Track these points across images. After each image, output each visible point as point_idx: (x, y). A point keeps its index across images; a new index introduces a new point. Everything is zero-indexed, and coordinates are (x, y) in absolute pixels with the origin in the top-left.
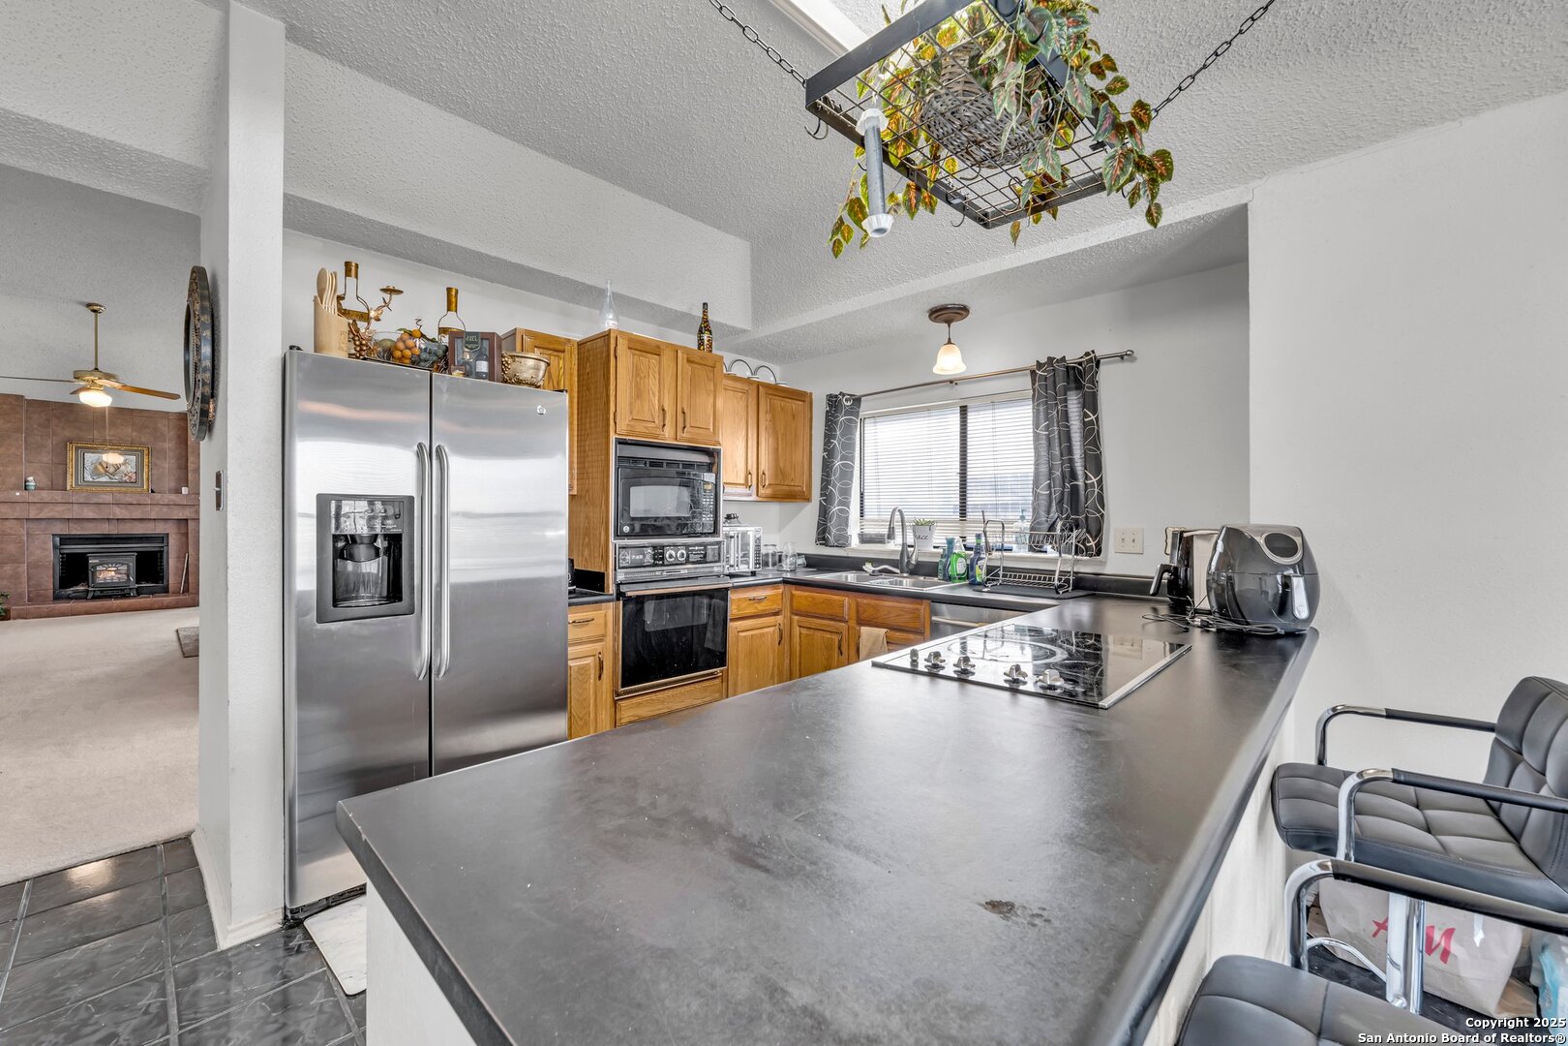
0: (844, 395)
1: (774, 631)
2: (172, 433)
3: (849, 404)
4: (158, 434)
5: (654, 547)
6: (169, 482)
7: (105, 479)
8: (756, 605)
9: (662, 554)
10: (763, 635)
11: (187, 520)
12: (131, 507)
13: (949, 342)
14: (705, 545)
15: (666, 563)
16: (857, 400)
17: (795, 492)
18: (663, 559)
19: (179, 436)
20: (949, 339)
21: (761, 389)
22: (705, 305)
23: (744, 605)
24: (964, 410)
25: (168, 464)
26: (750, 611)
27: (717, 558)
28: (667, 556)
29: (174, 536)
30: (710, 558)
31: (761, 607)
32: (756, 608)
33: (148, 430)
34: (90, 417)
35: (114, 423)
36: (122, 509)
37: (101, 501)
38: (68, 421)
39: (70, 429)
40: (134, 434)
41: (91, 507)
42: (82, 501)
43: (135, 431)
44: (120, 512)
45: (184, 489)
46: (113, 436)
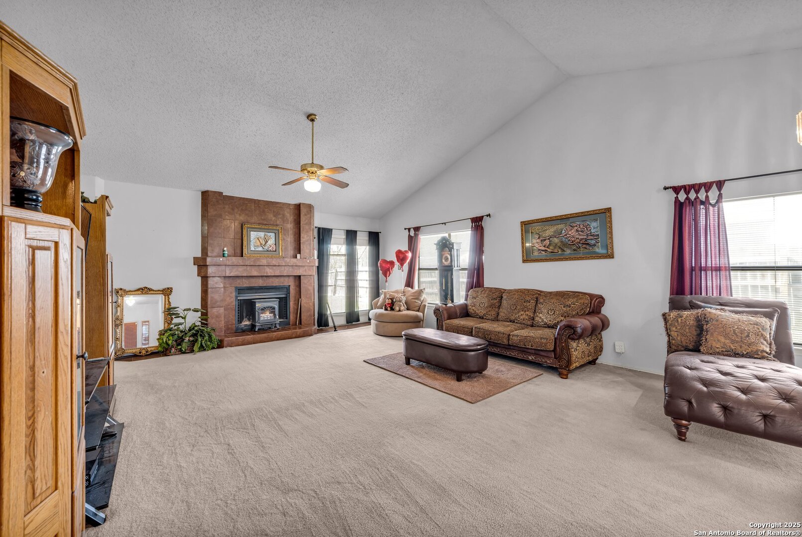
2: (292, 218)
4: (285, 219)
6: (291, 252)
7: (261, 249)
11: (300, 276)
12: (274, 268)
19: (295, 220)
25: (290, 239)
29: (293, 287)
33: (280, 216)
34: (253, 207)
35: (264, 211)
36: (270, 269)
37: (261, 264)
38: (242, 209)
39: (243, 215)
40: (274, 218)
41: (256, 268)
42: (252, 264)
43: (274, 216)
44: (269, 271)
45: (298, 256)
46: (264, 220)
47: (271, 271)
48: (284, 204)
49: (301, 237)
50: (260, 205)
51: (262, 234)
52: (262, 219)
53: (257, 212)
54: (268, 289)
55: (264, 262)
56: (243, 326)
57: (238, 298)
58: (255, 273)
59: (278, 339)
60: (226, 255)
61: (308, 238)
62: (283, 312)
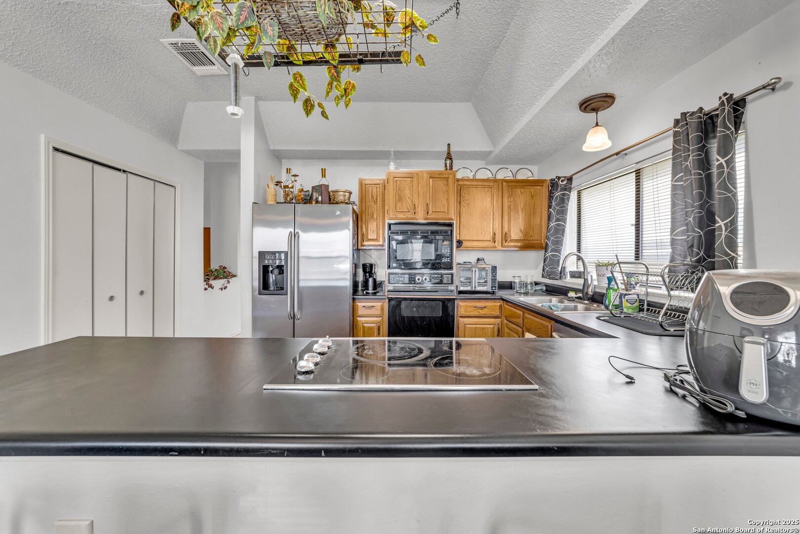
0: (559, 178)
1: (494, 328)
3: (565, 182)
5: (410, 274)
8: (479, 310)
9: (415, 278)
10: (484, 328)
13: (597, 125)
14: (442, 275)
15: (416, 283)
16: (570, 179)
17: (535, 244)
18: (414, 280)
20: (597, 123)
21: (504, 183)
22: (449, 145)
23: (469, 309)
24: (638, 173)
26: (475, 313)
27: (450, 282)
28: (417, 279)
30: (445, 281)
31: (482, 312)
32: (479, 312)
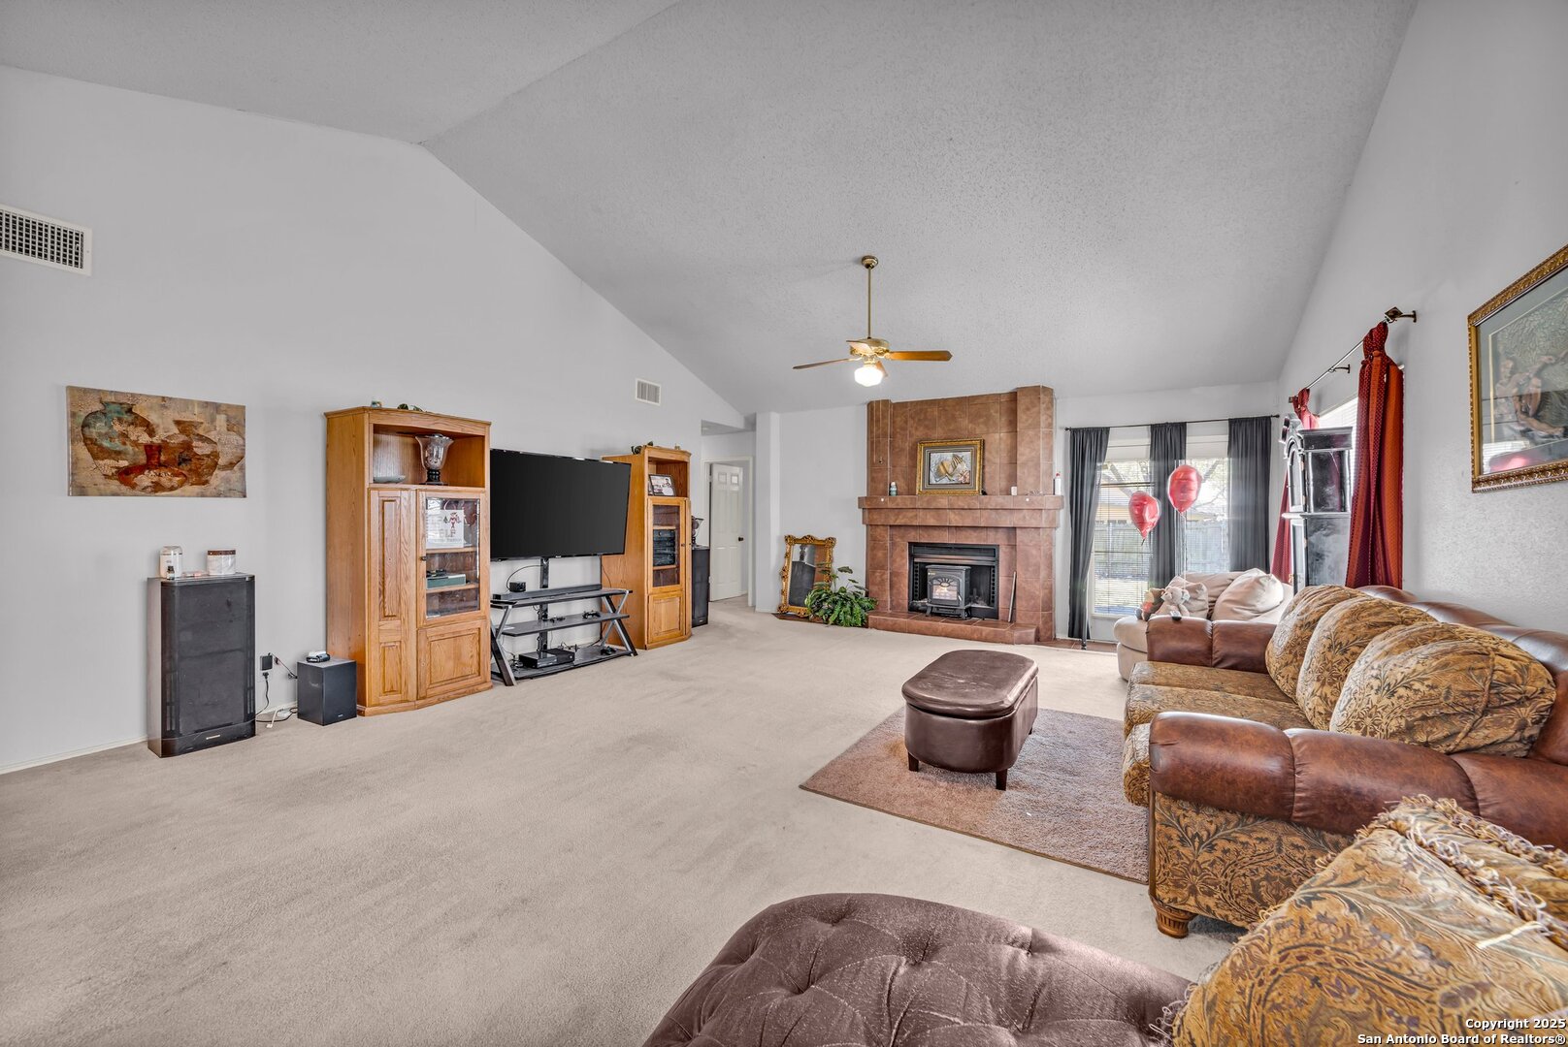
4: (993, 422)
6: (1000, 480)
7: (944, 481)
11: (1015, 528)
12: (963, 512)
19: (1010, 423)
25: (999, 459)
29: (1003, 548)
33: (982, 420)
34: (936, 413)
35: (954, 418)
36: (955, 514)
37: (939, 506)
38: (919, 420)
39: (921, 429)
40: (970, 426)
41: (933, 513)
42: (925, 506)
43: (971, 422)
44: (954, 519)
45: (1014, 491)
46: (953, 430)
47: (957, 517)
48: (988, 396)
49: (1018, 452)
50: (947, 408)
51: (948, 456)
52: (949, 430)
53: (943, 419)
54: (959, 549)
55: (943, 502)
56: (920, 605)
57: (916, 560)
58: (932, 522)
59: (947, 636)
60: (894, 493)
61: (1033, 454)
62: (972, 591)
